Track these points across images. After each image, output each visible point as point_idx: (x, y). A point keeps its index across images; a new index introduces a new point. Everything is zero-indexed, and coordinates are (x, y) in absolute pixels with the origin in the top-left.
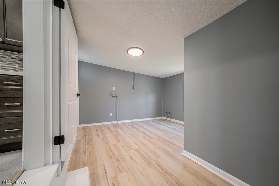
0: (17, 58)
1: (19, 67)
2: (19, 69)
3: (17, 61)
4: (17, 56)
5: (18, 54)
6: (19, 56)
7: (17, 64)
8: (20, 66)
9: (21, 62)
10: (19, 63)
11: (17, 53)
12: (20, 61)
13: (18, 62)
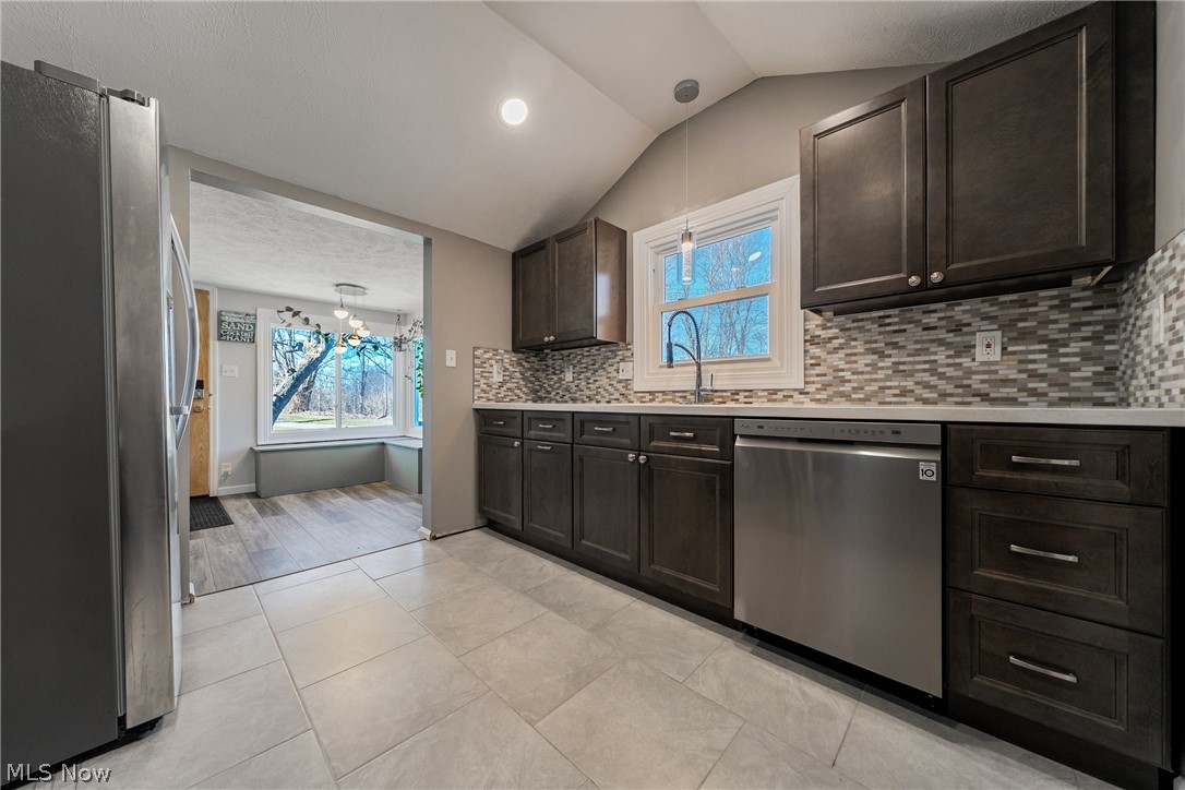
0: (944, 323)
1: (948, 357)
2: (949, 365)
3: (942, 334)
4: (942, 315)
5: (948, 305)
6: (948, 314)
7: (943, 348)
8: (952, 353)
9: (956, 336)
10: (948, 340)
11: (943, 305)
12: (951, 335)
13: (943, 339)
